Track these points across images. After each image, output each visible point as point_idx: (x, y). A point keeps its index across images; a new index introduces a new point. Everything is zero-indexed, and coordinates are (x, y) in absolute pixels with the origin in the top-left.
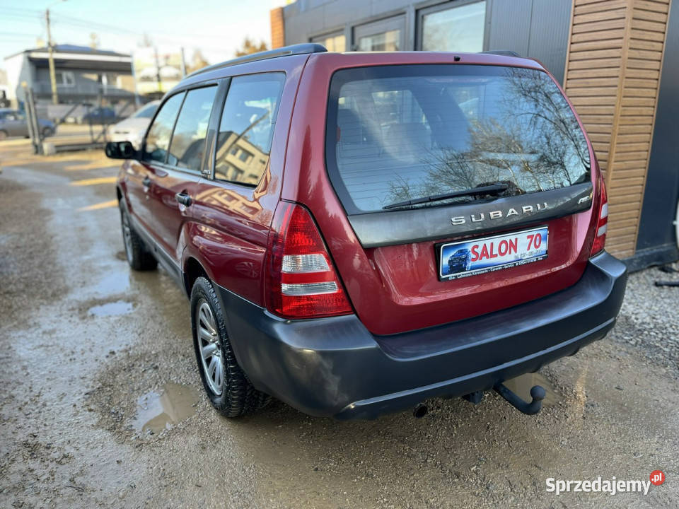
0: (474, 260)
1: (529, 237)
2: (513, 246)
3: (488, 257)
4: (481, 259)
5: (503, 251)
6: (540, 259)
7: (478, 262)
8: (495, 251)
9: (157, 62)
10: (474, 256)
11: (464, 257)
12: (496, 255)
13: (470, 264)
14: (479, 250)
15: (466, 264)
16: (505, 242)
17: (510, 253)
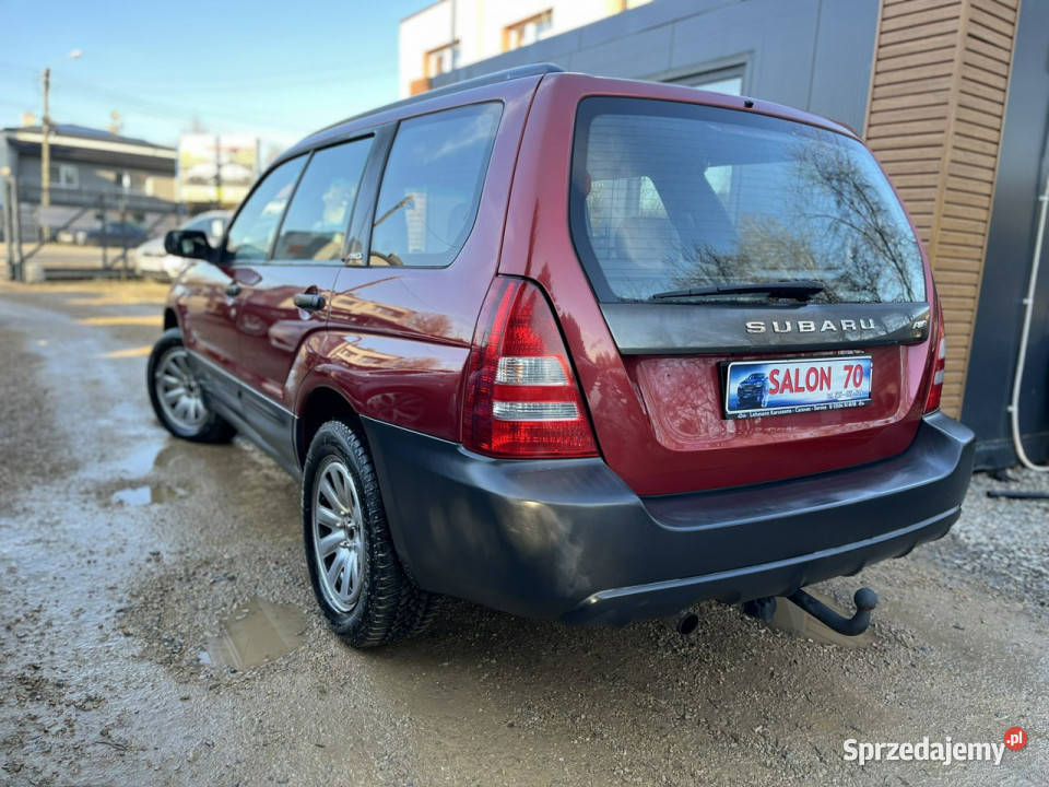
0: (773, 392)
1: (846, 368)
2: (825, 378)
3: (792, 391)
4: (782, 392)
5: (812, 384)
6: (861, 403)
7: (778, 397)
8: (802, 384)
9: (218, 157)
10: (772, 386)
11: (758, 385)
12: (802, 389)
13: (767, 398)
14: (780, 378)
15: (762, 397)
16: (813, 370)
17: (821, 388)
